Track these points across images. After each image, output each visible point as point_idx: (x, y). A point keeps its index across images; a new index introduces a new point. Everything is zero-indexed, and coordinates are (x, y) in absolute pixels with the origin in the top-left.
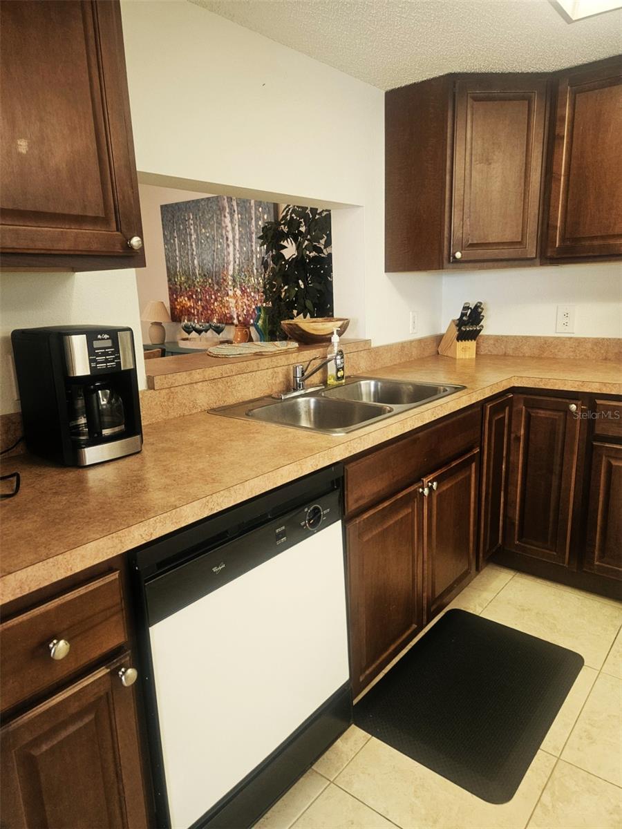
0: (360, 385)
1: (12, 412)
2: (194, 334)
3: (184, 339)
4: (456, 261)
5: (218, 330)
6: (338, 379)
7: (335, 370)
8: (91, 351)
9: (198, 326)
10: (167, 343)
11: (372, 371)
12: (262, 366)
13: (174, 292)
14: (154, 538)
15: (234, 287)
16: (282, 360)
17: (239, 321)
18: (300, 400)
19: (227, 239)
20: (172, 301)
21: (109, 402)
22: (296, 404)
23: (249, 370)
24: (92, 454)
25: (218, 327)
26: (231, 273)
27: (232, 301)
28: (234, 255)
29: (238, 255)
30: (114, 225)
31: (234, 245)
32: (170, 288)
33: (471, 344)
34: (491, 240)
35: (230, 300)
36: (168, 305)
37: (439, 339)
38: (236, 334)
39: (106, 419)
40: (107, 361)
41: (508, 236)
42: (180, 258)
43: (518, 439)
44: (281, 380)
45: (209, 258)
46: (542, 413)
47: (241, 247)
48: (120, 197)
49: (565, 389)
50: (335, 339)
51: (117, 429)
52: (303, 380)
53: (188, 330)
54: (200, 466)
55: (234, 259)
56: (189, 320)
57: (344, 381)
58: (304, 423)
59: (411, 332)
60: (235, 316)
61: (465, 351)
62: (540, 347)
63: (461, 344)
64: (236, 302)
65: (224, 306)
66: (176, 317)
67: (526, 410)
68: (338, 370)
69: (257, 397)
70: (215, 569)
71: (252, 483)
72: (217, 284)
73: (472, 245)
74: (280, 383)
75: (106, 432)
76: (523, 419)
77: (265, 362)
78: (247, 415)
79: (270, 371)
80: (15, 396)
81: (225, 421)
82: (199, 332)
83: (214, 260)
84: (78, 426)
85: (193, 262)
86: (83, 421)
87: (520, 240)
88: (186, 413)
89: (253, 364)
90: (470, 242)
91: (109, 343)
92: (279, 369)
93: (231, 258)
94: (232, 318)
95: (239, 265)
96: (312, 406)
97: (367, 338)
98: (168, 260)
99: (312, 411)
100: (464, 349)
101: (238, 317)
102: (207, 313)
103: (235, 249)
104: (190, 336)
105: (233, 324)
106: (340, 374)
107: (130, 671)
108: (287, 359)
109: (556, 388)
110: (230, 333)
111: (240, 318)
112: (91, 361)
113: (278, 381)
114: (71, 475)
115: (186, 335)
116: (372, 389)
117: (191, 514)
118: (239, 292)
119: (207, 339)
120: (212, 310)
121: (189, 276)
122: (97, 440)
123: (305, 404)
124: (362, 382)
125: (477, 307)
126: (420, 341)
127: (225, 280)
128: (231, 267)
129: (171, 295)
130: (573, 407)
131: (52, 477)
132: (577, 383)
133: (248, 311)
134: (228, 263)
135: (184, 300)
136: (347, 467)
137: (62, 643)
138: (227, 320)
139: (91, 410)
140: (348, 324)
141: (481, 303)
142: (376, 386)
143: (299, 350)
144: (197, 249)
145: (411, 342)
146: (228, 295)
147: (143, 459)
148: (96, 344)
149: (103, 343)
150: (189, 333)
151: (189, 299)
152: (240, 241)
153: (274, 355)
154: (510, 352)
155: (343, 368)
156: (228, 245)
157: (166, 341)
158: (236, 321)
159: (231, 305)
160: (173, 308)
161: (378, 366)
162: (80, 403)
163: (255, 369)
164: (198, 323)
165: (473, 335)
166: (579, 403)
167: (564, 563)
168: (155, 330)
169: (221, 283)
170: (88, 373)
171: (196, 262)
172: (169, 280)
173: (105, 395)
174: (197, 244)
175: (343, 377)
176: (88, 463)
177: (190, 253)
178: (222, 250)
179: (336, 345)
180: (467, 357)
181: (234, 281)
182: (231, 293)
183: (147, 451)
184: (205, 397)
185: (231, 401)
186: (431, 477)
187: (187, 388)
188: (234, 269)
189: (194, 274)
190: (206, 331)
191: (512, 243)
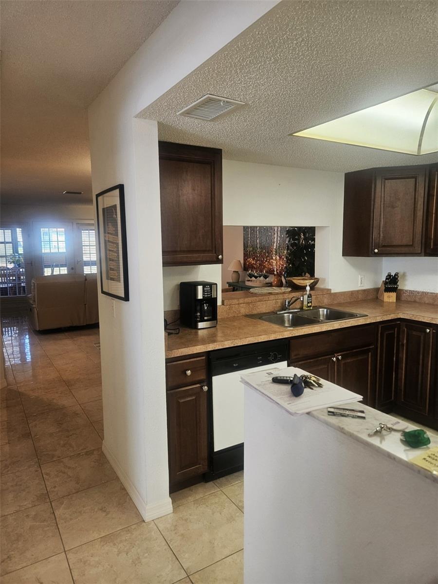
0: (319, 311)
1: (177, 309)
2: (253, 278)
3: (248, 281)
4: (375, 253)
5: (266, 277)
6: (308, 307)
7: (307, 303)
8: (204, 291)
9: (256, 274)
10: (241, 282)
11: (332, 304)
12: (270, 299)
13: (246, 255)
14: (216, 349)
15: (276, 255)
16: (281, 297)
17: (277, 272)
18: (285, 315)
19: (274, 230)
20: (245, 260)
21: (207, 308)
22: (284, 316)
23: (264, 300)
24: (201, 325)
25: (266, 276)
26: (275, 247)
27: (275, 262)
28: (277, 238)
29: (279, 239)
30: (214, 252)
31: (278, 234)
32: (244, 253)
33: (393, 295)
34: (395, 244)
35: (273, 261)
36: (242, 262)
37: (377, 290)
38: (274, 281)
39: (206, 314)
40: (208, 294)
41: (405, 242)
42: (250, 239)
43: (403, 345)
44: (280, 305)
45: (264, 240)
46: (414, 333)
47: (281, 235)
48: (217, 243)
49: (424, 321)
50: (308, 288)
51: (209, 318)
52: (289, 306)
53: (251, 276)
54: (234, 332)
55: (277, 241)
56: (252, 271)
57: (311, 308)
58: (286, 325)
59: (359, 285)
60: (275, 270)
61: (390, 298)
62: (433, 299)
63: (386, 294)
64: (277, 263)
65: (270, 264)
66: (246, 268)
67: (407, 331)
68: (308, 303)
69: (267, 312)
70: (234, 365)
71: (249, 339)
72: (268, 252)
73: (384, 246)
74: (279, 306)
75: (206, 318)
76: (405, 335)
77: (272, 297)
78: (260, 318)
79: (274, 301)
80: (178, 303)
81: (249, 320)
82: (256, 277)
83: (267, 240)
84: (197, 316)
85: (257, 241)
86: (199, 314)
87: (411, 244)
88: (236, 315)
89: (266, 298)
90: (383, 244)
91: (209, 289)
92: (279, 301)
93: (275, 240)
94: (274, 271)
95: (279, 244)
96: (291, 317)
97: (329, 288)
98: (244, 239)
99: (290, 320)
100: (389, 297)
101: (277, 270)
102: (261, 268)
103: (277, 236)
104: (251, 279)
105: (274, 274)
106: (309, 305)
107: (206, 387)
108: (283, 296)
109: (420, 320)
110: (272, 279)
111: (278, 271)
112: (203, 294)
113: (278, 306)
114: (194, 331)
115: (250, 279)
116: (325, 313)
117: (228, 344)
118: (278, 258)
119: (260, 282)
120: (264, 266)
121: (254, 248)
122: (203, 320)
123: (288, 317)
124: (320, 309)
125: (396, 275)
126: (364, 291)
127: (271, 251)
128: (275, 245)
129: (244, 257)
130: (428, 330)
131: (188, 331)
132: (429, 319)
133: (282, 268)
134: (274, 242)
135: (251, 260)
136: (291, 341)
137: (189, 371)
138: (271, 272)
139: (202, 310)
140: (318, 281)
141: (398, 273)
142: (327, 311)
143: (291, 292)
144: (259, 234)
145: (358, 291)
146: (272, 259)
147: (217, 329)
148: (205, 289)
149: (208, 288)
150: (251, 278)
151: (253, 260)
152: (280, 232)
153: (277, 294)
154: (417, 300)
155: (311, 302)
156: (274, 234)
157: (240, 280)
158: (275, 273)
159: (274, 264)
160: (245, 264)
161: (336, 302)
162: (198, 308)
163: (267, 300)
164: (256, 272)
165: (394, 290)
166: (431, 329)
167: (425, 413)
168: (235, 275)
169: (269, 252)
170: (202, 298)
171: (258, 241)
172: (244, 249)
173: (206, 306)
174: (259, 232)
175: (311, 306)
176: (199, 328)
177: (255, 236)
178: (271, 236)
179: (308, 291)
180: (391, 301)
181: (276, 252)
182: (274, 258)
183: (218, 327)
184: (244, 310)
185: (255, 312)
186: (340, 354)
187: (237, 305)
188: (276, 246)
189: (257, 247)
190: (260, 277)
191: (407, 246)
